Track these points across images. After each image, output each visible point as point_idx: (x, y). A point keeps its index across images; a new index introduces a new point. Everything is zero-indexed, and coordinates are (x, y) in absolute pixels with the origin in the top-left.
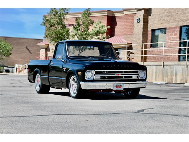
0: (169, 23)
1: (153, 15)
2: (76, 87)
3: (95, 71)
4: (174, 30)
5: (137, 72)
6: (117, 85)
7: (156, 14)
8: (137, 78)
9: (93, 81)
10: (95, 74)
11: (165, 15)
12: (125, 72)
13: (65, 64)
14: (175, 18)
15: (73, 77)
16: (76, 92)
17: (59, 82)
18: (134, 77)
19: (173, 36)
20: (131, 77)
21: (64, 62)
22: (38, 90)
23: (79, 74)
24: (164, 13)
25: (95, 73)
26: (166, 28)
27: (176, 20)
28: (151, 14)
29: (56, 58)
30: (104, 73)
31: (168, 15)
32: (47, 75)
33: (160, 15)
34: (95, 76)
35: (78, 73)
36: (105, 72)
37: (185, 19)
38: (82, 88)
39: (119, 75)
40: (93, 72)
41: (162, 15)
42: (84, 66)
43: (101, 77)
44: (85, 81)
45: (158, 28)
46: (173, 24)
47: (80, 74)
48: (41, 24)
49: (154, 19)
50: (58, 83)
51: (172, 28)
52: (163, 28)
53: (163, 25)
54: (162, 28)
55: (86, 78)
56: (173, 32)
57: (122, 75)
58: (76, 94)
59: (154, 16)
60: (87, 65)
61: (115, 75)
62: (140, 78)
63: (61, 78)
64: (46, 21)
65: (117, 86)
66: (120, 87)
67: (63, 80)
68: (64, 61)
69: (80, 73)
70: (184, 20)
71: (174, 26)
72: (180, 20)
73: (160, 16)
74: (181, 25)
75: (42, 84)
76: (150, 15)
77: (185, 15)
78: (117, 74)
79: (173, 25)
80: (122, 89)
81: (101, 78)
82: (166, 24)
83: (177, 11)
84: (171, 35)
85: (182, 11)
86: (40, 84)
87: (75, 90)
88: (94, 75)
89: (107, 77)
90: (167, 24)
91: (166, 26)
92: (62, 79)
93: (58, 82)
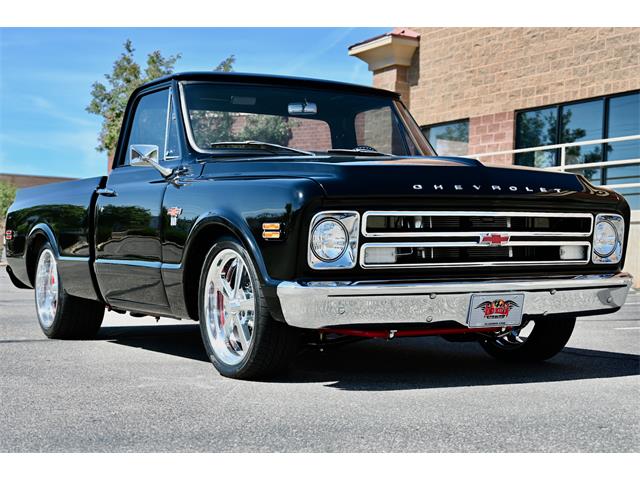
0: (477, 102)
1: (425, 83)
2: (242, 314)
3: (367, 214)
4: (494, 123)
5: (584, 225)
6: (491, 299)
7: (434, 81)
8: (585, 259)
9: (357, 275)
10: (364, 232)
11: (464, 79)
12: (519, 224)
13: (178, 186)
14: (498, 87)
15: (226, 255)
16: (247, 345)
17: (145, 286)
18: (570, 252)
19: (492, 142)
20: (554, 253)
21: (167, 178)
22: (49, 323)
23: (266, 235)
24: (460, 75)
25: (369, 230)
26: (468, 119)
27: (502, 92)
28: (419, 81)
29: (126, 163)
30: (414, 230)
31: (475, 80)
32: (87, 251)
33: (446, 80)
34: (364, 247)
35: (257, 232)
36: (418, 225)
37: (532, 90)
38: (290, 321)
39: (498, 238)
40: (357, 221)
41: (454, 80)
42: (300, 186)
43: (399, 250)
44: (306, 276)
45: (441, 121)
46: (490, 105)
47: (276, 235)
48: (88, 109)
49: (429, 95)
50: (141, 292)
51: (487, 118)
52: (457, 118)
53: (457, 109)
54: (452, 119)
55: (313, 262)
56: (491, 130)
58: (242, 354)
59: (430, 86)
60: (322, 181)
61: (476, 239)
62: (596, 260)
63: (156, 264)
64: (102, 101)
66: (505, 313)
67: (165, 275)
68: (168, 171)
69: (272, 231)
70: (528, 93)
71: (493, 112)
72: (516, 92)
73: (448, 83)
74: (520, 108)
75: (63, 297)
76: (416, 84)
77: (531, 76)
78: (490, 233)
79: (492, 108)
80: (513, 319)
81: (399, 260)
82: (469, 107)
83: (502, 66)
84: (485, 138)
85: (519, 66)
86: (56, 292)
87: (241, 330)
89: (428, 250)
90: (473, 106)
91: (467, 112)
92: (160, 270)
93: (142, 283)
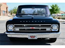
3: (14, 25)
9: (14, 32)
12: (41, 26)
18: (48, 29)
20: (45, 30)
39: (33, 28)
57: (35, 28)
61: (30, 28)
62: (53, 30)
65: (31, 37)
66: (34, 37)
80: (36, 38)
81: (20, 30)
88: (14, 28)
